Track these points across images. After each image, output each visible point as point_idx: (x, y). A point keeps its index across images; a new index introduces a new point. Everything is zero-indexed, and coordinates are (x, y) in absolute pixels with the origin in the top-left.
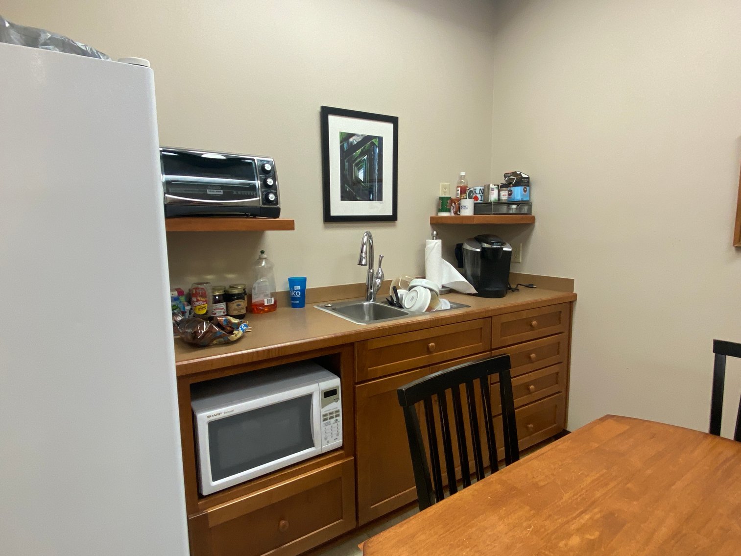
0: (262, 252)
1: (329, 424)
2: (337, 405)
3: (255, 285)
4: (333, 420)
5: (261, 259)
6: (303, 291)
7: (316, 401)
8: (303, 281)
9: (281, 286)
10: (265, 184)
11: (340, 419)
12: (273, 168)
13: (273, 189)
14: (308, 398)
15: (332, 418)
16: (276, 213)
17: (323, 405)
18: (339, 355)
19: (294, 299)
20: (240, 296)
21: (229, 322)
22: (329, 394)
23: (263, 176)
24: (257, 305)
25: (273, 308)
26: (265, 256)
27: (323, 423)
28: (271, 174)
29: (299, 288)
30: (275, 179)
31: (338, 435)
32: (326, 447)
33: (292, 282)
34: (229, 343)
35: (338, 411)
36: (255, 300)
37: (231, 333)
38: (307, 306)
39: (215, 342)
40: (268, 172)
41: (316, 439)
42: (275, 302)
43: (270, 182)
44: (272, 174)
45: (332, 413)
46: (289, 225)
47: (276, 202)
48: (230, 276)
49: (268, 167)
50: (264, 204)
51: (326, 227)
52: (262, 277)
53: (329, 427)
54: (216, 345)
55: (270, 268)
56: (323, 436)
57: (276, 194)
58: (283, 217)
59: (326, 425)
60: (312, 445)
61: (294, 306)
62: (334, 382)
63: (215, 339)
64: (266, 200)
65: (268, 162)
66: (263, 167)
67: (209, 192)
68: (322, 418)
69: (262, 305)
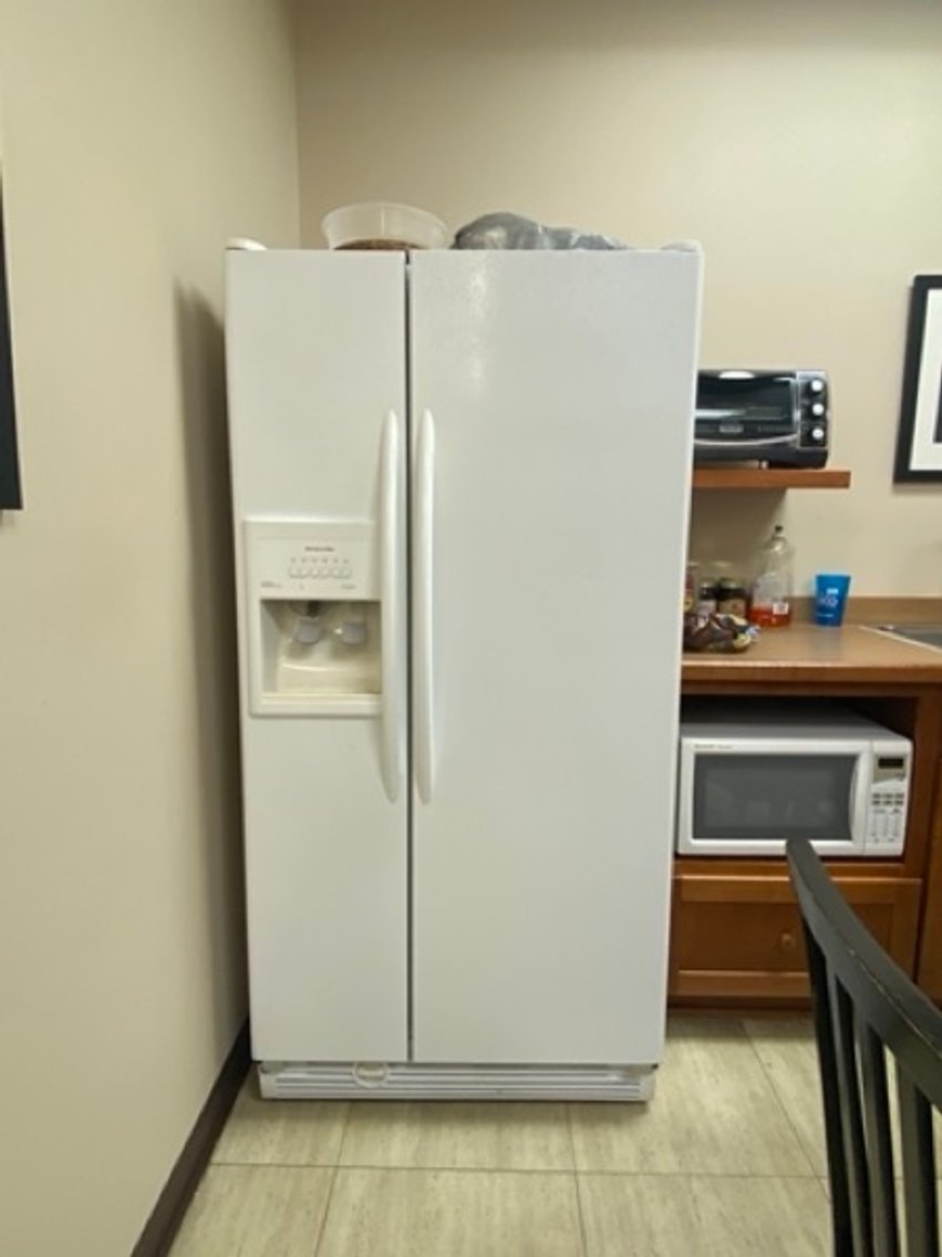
0: (779, 529)
1: (882, 812)
2: (900, 785)
3: (760, 581)
4: (890, 809)
5: (775, 539)
6: (842, 597)
7: (864, 769)
8: (844, 582)
9: (803, 587)
10: (809, 415)
11: (904, 809)
12: (825, 387)
13: (821, 421)
14: (850, 761)
15: (888, 803)
16: (821, 459)
17: (876, 779)
18: (914, 701)
19: (824, 609)
20: (738, 593)
21: (730, 622)
22: (888, 763)
23: (806, 402)
24: (760, 612)
25: (784, 621)
26: (782, 534)
27: (872, 808)
28: (820, 397)
29: (835, 591)
30: (825, 404)
31: (896, 834)
32: (872, 848)
33: (823, 582)
34: (732, 651)
35: (901, 796)
36: (758, 604)
37: (735, 636)
38: (845, 626)
39: (711, 646)
40: (817, 394)
41: (856, 829)
42: (790, 611)
43: (818, 409)
44: (823, 397)
45: (889, 796)
46: (841, 480)
47: (824, 441)
48: (722, 565)
49: (817, 386)
50: (802, 445)
51: (896, 491)
52: (773, 569)
53: (881, 817)
54: (711, 651)
55: (789, 555)
56: (870, 829)
57: (825, 429)
58: (831, 465)
59: (876, 812)
60: (847, 836)
61: (823, 622)
62: (901, 747)
63: (711, 641)
64: (808, 438)
65: (817, 378)
66: (808, 386)
67: (723, 430)
68: (873, 799)
69: (769, 612)
